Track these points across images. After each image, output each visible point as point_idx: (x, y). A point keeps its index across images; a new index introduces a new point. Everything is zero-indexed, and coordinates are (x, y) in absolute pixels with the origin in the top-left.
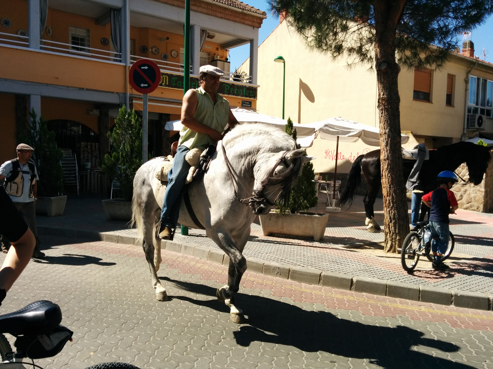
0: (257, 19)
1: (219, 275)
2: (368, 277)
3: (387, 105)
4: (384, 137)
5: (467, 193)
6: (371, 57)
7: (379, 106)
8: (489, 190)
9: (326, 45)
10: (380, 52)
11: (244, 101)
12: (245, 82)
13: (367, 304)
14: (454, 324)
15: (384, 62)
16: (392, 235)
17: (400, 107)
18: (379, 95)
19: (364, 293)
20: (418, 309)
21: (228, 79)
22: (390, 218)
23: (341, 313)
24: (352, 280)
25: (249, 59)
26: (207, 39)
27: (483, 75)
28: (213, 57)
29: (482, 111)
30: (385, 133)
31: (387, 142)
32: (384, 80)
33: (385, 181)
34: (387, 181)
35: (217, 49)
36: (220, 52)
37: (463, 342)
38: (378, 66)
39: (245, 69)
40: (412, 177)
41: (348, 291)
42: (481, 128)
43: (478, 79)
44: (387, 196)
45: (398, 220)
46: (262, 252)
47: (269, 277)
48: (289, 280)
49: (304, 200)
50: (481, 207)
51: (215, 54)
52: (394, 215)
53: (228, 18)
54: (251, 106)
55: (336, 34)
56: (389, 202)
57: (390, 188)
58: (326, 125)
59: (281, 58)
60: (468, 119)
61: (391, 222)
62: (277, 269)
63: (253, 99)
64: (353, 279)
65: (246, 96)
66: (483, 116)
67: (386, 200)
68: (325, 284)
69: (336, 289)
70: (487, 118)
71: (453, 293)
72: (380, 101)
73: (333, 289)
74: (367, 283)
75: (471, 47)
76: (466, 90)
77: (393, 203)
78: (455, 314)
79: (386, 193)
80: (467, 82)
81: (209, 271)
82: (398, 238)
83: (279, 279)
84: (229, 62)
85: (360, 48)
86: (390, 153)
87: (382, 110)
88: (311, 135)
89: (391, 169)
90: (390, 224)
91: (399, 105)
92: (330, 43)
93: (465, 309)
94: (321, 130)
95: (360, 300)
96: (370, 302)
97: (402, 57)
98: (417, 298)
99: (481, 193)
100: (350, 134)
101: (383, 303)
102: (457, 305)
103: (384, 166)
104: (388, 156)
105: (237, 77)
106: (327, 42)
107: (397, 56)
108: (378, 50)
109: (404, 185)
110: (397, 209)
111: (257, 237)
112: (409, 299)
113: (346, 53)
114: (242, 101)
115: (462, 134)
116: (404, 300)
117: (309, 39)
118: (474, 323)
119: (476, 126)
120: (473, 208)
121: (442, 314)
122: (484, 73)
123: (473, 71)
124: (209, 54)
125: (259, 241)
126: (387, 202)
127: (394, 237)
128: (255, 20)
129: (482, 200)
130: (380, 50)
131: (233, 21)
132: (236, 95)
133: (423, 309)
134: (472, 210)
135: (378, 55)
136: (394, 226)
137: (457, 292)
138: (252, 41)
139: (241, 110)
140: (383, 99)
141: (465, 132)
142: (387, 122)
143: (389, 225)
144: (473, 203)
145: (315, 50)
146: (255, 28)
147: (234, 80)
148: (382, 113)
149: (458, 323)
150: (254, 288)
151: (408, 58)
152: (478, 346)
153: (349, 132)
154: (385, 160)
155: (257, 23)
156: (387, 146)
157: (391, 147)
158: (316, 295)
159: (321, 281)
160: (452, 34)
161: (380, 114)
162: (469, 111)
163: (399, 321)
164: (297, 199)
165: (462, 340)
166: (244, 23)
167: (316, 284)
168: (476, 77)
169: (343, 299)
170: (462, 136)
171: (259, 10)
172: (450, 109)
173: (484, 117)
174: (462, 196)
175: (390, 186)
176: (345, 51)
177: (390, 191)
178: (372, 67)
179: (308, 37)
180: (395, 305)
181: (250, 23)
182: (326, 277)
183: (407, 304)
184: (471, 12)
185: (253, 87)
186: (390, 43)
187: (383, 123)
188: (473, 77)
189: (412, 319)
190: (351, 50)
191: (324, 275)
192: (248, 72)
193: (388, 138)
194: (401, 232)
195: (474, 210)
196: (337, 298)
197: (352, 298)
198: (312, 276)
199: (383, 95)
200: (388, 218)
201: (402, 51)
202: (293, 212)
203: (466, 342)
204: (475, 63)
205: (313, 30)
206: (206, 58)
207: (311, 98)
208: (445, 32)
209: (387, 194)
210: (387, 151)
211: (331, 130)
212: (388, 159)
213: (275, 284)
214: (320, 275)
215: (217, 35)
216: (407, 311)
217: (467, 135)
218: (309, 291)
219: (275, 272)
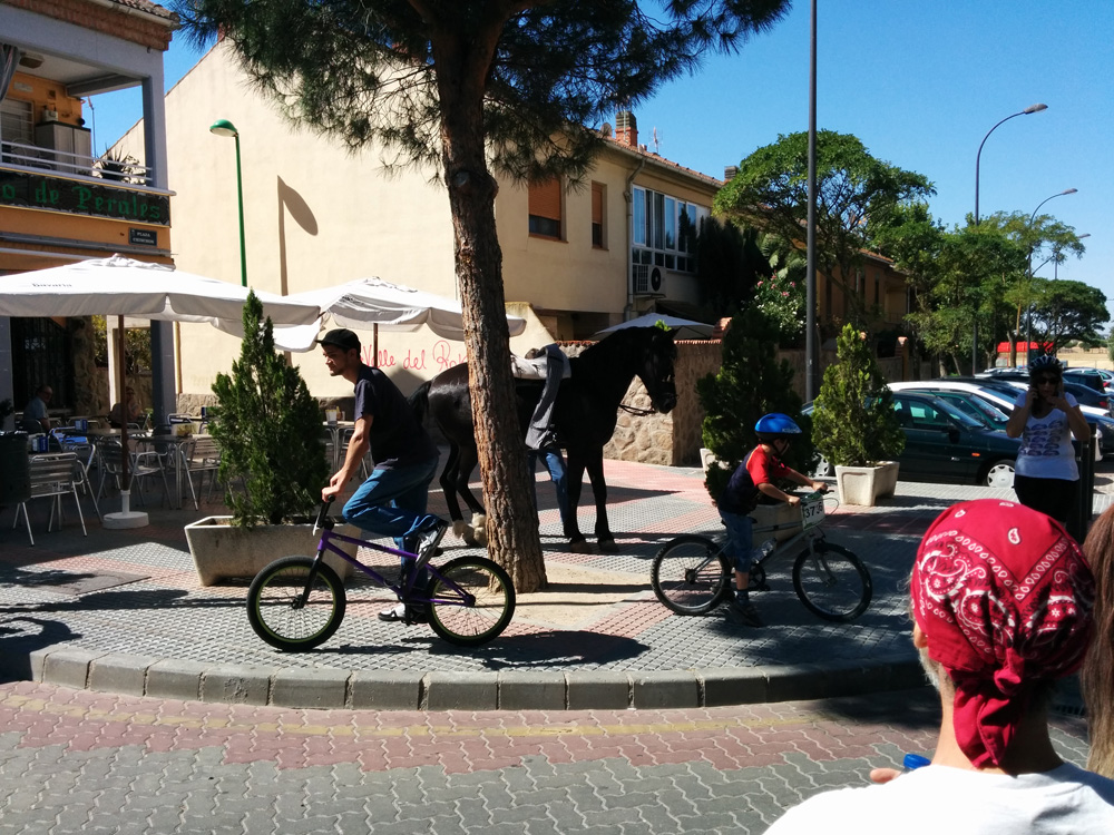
0: (156, 30)
1: (75, 722)
2: (456, 670)
3: (475, 267)
4: (474, 339)
5: (643, 428)
6: (434, 150)
7: (458, 269)
8: (680, 421)
9: (331, 116)
10: (452, 147)
11: (137, 231)
12: (133, 181)
13: (456, 741)
14: (638, 758)
15: (462, 170)
16: (505, 554)
17: (502, 270)
18: (458, 244)
19: (450, 712)
20: (564, 733)
21: (88, 174)
22: (498, 517)
23: (398, 782)
24: (421, 683)
25: (142, 122)
26: (19, 67)
27: (657, 186)
28: (42, 116)
29: (659, 256)
30: (475, 329)
31: (481, 349)
32: (466, 211)
33: (482, 435)
34: (487, 436)
35: (52, 94)
36: (60, 102)
37: (658, 801)
38: (451, 179)
39: (132, 148)
40: (539, 417)
41: (414, 713)
42: (658, 292)
43: (648, 193)
44: (489, 469)
45: (515, 519)
46: (196, 639)
47: (219, 706)
48: (271, 707)
49: (302, 489)
50: (669, 454)
51: (45, 107)
52: (506, 509)
53: (75, 19)
54: (155, 244)
55: (351, 93)
56: (494, 482)
57: (493, 449)
58: (346, 299)
59: (227, 126)
60: (634, 276)
61: (500, 525)
62: (238, 683)
63: (160, 225)
64: (424, 680)
65: (141, 219)
66: (660, 268)
67: (487, 477)
68: (358, 704)
69: (386, 712)
70: (668, 272)
71: (631, 681)
72: (461, 258)
73: (379, 713)
74: (455, 686)
75: (631, 125)
76: (628, 215)
77: (502, 484)
78: (638, 728)
79: (486, 462)
80: (627, 198)
81: (48, 715)
82: (516, 558)
83: (243, 707)
84: (89, 130)
85: (410, 130)
86: (488, 374)
87: (465, 277)
88: (311, 323)
89: (494, 409)
90: (499, 530)
91: (501, 267)
92: (338, 114)
93: (657, 711)
94: (334, 309)
95: (441, 734)
96: (462, 733)
97: (500, 155)
98: (562, 702)
99: (666, 427)
100: (404, 318)
101: (492, 731)
102: (640, 705)
103: (478, 404)
104: (485, 379)
105: (114, 169)
106: (331, 110)
107: (490, 153)
108: (448, 141)
109: (520, 440)
110: (511, 495)
111: (185, 593)
112: (546, 708)
113: (377, 140)
114: (131, 230)
115: (624, 305)
116: (535, 711)
117: (290, 101)
118: (675, 747)
119: (650, 289)
120: (654, 459)
121: (612, 736)
122: (657, 181)
123: (638, 177)
124: (29, 106)
125: (189, 604)
126: (490, 482)
127: (507, 557)
128: (152, 31)
129: (669, 441)
130: (452, 142)
131: (91, 28)
132: (112, 215)
133: (575, 730)
134: (654, 462)
135: (450, 155)
136: (506, 534)
137: (638, 677)
138: (146, 83)
139: (124, 261)
140: (466, 254)
141: (631, 301)
142: (478, 305)
143: (496, 531)
144: (654, 449)
145: (305, 126)
146: (152, 50)
147: (105, 176)
148: (466, 284)
149: (645, 751)
150: (177, 749)
151: (511, 157)
152: (687, 804)
153: (401, 313)
154: (478, 388)
155: (158, 38)
156: (480, 357)
157: (489, 361)
158: (338, 738)
159: (350, 697)
160: (595, 113)
161: (463, 285)
162: (636, 256)
163: (528, 775)
164: (283, 488)
165: (656, 797)
166: (120, 36)
167: (338, 706)
168: (644, 189)
169: (402, 737)
170: (625, 309)
171: (159, 6)
172: (600, 253)
173: (663, 270)
174: (633, 435)
175: (493, 445)
176: (375, 136)
177: (493, 457)
178: (437, 174)
179: (285, 96)
180: (517, 731)
181: (136, 36)
182: (361, 686)
183: (542, 721)
184: (629, 69)
185: (157, 196)
186: (473, 128)
187: (470, 307)
188: (638, 189)
189: (554, 761)
190: (389, 134)
191: (356, 683)
192: (141, 157)
193: (482, 339)
194: (522, 545)
195: (657, 463)
196: (388, 739)
197: (422, 732)
198: (327, 688)
199: (466, 244)
200: (494, 516)
201: (500, 141)
202: (276, 519)
203: (663, 799)
204: (640, 161)
205: (297, 80)
206: (19, 117)
207: (309, 224)
208: (582, 107)
209: (489, 463)
210: (482, 369)
211: (358, 308)
212: (484, 386)
213: (233, 725)
214: (347, 683)
215: (48, 61)
216: (543, 740)
217: (634, 308)
218: (320, 730)
219: (231, 691)
